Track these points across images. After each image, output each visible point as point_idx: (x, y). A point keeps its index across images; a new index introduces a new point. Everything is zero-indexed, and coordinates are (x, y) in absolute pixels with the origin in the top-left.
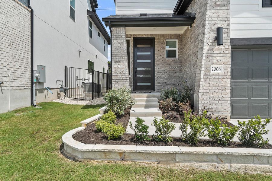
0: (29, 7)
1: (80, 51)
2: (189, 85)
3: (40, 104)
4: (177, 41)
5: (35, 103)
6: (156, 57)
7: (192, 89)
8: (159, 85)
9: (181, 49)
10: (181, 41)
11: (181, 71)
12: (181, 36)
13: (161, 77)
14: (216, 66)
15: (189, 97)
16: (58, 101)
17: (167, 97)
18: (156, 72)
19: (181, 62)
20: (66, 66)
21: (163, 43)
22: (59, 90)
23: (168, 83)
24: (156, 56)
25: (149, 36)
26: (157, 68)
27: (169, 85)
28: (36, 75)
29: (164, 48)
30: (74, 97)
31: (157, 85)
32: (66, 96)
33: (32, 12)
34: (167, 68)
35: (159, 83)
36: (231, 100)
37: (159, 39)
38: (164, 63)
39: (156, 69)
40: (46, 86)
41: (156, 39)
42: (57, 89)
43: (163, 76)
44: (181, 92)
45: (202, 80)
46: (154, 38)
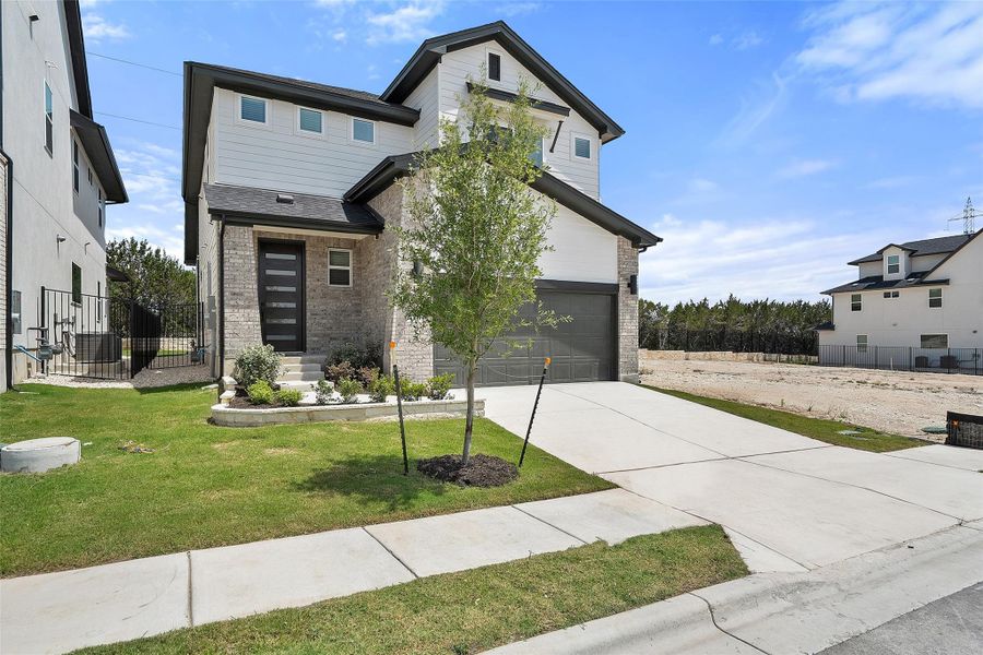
0: (2, 151)
1: (62, 240)
2: (374, 338)
4: (351, 252)
6: (308, 283)
7: (380, 347)
8: (316, 339)
9: (359, 269)
10: (358, 253)
11: (358, 312)
12: (358, 245)
13: (319, 324)
15: (375, 360)
17: (338, 362)
18: (308, 314)
19: (358, 294)
20: (43, 289)
21: (323, 255)
23: (332, 336)
24: (308, 279)
25: (294, 238)
26: (310, 304)
27: (335, 339)
28: (15, 315)
29: (324, 265)
30: (79, 374)
31: (310, 339)
33: (9, 165)
34: (332, 305)
35: (316, 336)
36: (434, 362)
37: (314, 246)
38: (325, 296)
39: (308, 308)
41: (307, 244)
42: (33, 349)
43: (324, 321)
44: (361, 353)
45: (394, 333)
46: (304, 242)
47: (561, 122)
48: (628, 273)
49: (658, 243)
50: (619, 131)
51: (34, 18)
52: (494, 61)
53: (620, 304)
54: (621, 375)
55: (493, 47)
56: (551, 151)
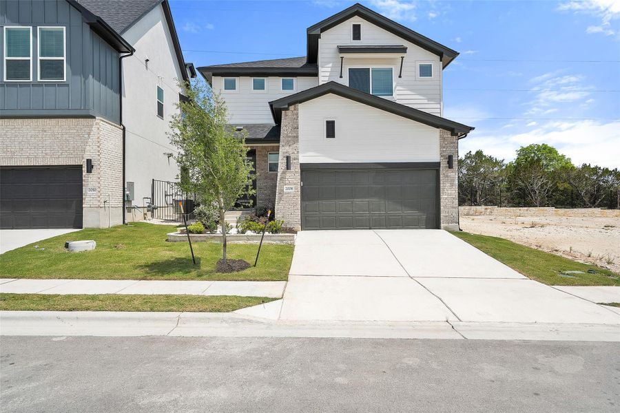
0: (121, 124)
1: (170, 156)
3: (131, 223)
5: (126, 222)
6: (257, 172)
8: (261, 202)
13: (263, 194)
14: (289, 186)
16: (145, 221)
18: (257, 188)
20: (153, 180)
21: (265, 156)
22: (146, 209)
24: (257, 170)
26: (258, 183)
29: (266, 161)
31: (258, 202)
32: (152, 216)
33: (124, 129)
34: (270, 183)
37: (260, 151)
38: (266, 178)
39: (257, 185)
40: (134, 204)
42: (144, 207)
43: (266, 192)
46: (255, 150)
47: (402, 58)
48: (447, 154)
49: (471, 132)
50: (454, 54)
51: (147, 60)
52: (357, 29)
53: (441, 176)
54: (442, 225)
55: (356, 20)
56: (400, 77)
